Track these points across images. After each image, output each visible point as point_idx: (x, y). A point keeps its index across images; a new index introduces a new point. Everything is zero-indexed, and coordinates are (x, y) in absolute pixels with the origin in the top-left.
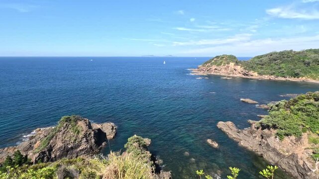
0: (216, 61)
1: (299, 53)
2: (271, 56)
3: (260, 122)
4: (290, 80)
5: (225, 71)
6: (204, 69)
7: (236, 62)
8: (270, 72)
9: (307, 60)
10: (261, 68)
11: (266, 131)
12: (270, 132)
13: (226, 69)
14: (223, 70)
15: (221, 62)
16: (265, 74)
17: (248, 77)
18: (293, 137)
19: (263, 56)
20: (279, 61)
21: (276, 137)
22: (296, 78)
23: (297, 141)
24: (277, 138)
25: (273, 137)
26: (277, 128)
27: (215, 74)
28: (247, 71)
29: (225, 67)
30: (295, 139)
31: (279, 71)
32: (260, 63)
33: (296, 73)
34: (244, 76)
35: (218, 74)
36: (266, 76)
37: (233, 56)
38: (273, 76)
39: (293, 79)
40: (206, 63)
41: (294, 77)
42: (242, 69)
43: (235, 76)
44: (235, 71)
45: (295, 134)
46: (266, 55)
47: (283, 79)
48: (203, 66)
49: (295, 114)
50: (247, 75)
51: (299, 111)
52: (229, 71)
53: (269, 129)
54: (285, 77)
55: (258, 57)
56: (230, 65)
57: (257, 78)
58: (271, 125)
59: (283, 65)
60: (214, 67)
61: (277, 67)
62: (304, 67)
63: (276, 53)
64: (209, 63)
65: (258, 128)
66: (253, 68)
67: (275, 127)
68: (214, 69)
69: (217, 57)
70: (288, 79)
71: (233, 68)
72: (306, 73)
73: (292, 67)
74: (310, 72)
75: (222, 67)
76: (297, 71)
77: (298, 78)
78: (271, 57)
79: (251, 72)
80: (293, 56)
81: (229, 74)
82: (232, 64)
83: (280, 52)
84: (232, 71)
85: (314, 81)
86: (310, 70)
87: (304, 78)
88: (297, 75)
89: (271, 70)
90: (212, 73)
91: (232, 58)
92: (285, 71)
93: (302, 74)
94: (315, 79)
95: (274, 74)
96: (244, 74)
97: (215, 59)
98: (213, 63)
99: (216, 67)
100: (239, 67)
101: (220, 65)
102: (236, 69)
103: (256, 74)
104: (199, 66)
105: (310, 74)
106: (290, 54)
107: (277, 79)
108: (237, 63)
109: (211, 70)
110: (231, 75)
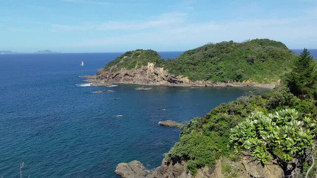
0: (126, 60)
1: (241, 45)
2: (206, 50)
3: (169, 153)
4: (232, 85)
5: (142, 78)
6: (108, 76)
7: (157, 62)
8: (206, 75)
9: (250, 56)
10: (193, 69)
11: (177, 165)
12: (182, 166)
13: (142, 73)
14: (138, 75)
15: (135, 62)
16: (199, 79)
17: (176, 85)
18: (206, 169)
19: (194, 50)
20: (215, 58)
21: (188, 172)
22: (239, 83)
23: (210, 173)
24: (189, 174)
25: (184, 174)
26: (189, 159)
27: (126, 83)
28: (173, 76)
29: (141, 70)
30: (209, 171)
31: (217, 73)
32: (191, 61)
33: (238, 74)
34: (170, 84)
35: (131, 82)
36: (201, 82)
37: (153, 51)
38: (209, 82)
39: (235, 85)
40: (111, 64)
41: (237, 81)
42: (166, 73)
43: (157, 84)
44: (156, 77)
45: (208, 163)
46: (199, 50)
47: (223, 85)
48: (107, 69)
49: (207, 136)
50: (174, 82)
51: (211, 130)
52: (147, 78)
53: (180, 162)
54: (225, 82)
55: (190, 53)
56: (149, 66)
57: (189, 86)
58: (180, 155)
59: (221, 64)
60: (123, 71)
61: (214, 67)
62: (248, 66)
63: (211, 46)
64: (116, 63)
65: (168, 164)
66: (181, 71)
67: (186, 158)
68: (123, 74)
69: (128, 54)
70: (229, 84)
71: (152, 71)
72: (250, 74)
73: (233, 66)
74: (255, 73)
75: (135, 70)
76: (239, 72)
77: (241, 81)
78: (206, 52)
79: (180, 78)
80: (233, 51)
81: (148, 82)
82: (151, 65)
83: (217, 44)
84: (152, 77)
85: (260, 85)
86: (254, 70)
87: (248, 82)
88: (239, 78)
89: (207, 72)
90: (121, 82)
91: (151, 56)
92: (225, 73)
93: (245, 76)
94: (261, 83)
95: (211, 77)
96: (171, 81)
97: (125, 57)
98: (122, 64)
99: (126, 71)
100: (161, 69)
101: (133, 67)
102: (158, 72)
103: (186, 79)
104: (99, 70)
105: (255, 75)
106: (229, 47)
107: (215, 85)
108: (158, 64)
109: (119, 76)
110: (151, 83)
